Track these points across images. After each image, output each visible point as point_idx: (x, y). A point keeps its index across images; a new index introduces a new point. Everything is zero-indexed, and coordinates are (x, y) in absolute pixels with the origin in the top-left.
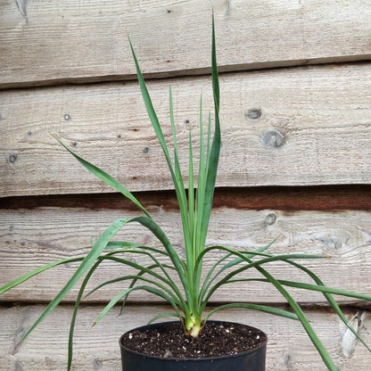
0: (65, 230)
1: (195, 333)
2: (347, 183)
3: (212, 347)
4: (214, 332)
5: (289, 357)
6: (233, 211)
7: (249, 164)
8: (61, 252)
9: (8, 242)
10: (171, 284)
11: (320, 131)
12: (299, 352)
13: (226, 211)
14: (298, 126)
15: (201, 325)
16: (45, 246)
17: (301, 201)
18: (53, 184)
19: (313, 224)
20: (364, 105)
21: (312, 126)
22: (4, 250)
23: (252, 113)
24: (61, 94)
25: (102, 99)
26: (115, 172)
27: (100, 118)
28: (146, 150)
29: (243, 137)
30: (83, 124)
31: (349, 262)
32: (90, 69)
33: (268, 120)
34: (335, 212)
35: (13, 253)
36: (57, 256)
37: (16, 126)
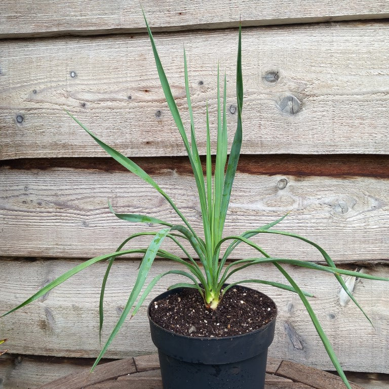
0: (81, 191)
1: (214, 306)
3: (229, 319)
4: (230, 304)
5: (292, 306)
6: (246, 175)
7: (264, 131)
8: (78, 212)
9: (24, 202)
11: (337, 97)
13: (239, 175)
14: (315, 92)
16: (62, 206)
17: (312, 167)
18: (64, 146)
19: (323, 189)
20: (385, 71)
21: (330, 92)
22: (21, 209)
23: (270, 76)
24: (64, 47)
25: (109, 54)
26: (128, 136)
27: (108, 76)
28: (159, 113)
29: (259, 102)
30: (91, 82)
31: (353, 225)
32: (94, 21)
33: (286, 84)
34: (345, 178)
35: (31, 212)
36: (75, 216)
37: (18, 83)
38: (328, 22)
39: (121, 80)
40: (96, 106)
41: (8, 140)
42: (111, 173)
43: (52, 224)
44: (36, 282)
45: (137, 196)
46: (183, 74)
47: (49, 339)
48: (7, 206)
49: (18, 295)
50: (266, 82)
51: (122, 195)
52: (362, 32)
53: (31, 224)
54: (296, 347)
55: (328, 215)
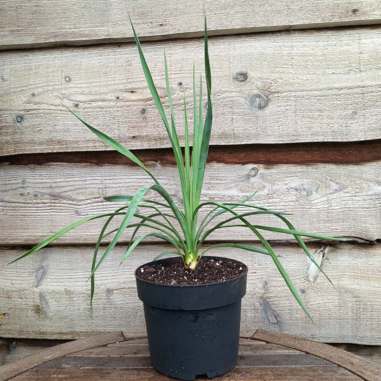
0: (74, 183)
1: (193, 266)
2: (319, 141)
3: (206, 276)
4: (207, 265)
5: (266, 283)
6: (221, 165)
7: (236, 125)
8: (71, 202)
9: (22, 194)
10: (173, 231)
11: (298, 93)
12: (274, 279)
13: (216, 165)
14: (279, 89)
15: (198, 260)
16: (56, 197)
17: (279, 156)
18: (59, 142)
19: (289, 175)
20: (338, 70)
21: (292, 89)
22: (19, 201)
23: (239, 76)
24: (60, 55)
25: (100, 61)
26: (116, 132)
27: (98, 80)
28: (143, 111)
29: (231, 99)
30: (84, 85)
31: (318, 207)
32: (87, 32)
33: (254, 83)
34: (308, 165)
35: (28, 203)
36: (68, 206)
37: (19, 87)
38: (288, 30)
39: (110, 83)
40: (88, 106)
41: (9, 138)
42: (101, 166)
43: (48, 214)
44: (32, 269)
45: (124, 187)
46: (164, 77)
47: (43, 323)
48: (6, 199)
49: (14, 282)
50: (236, 82)
51: (111, 186)
52: (318, 38)
53: (27, 214)
54: (271, 321)
55: (294, 198)
